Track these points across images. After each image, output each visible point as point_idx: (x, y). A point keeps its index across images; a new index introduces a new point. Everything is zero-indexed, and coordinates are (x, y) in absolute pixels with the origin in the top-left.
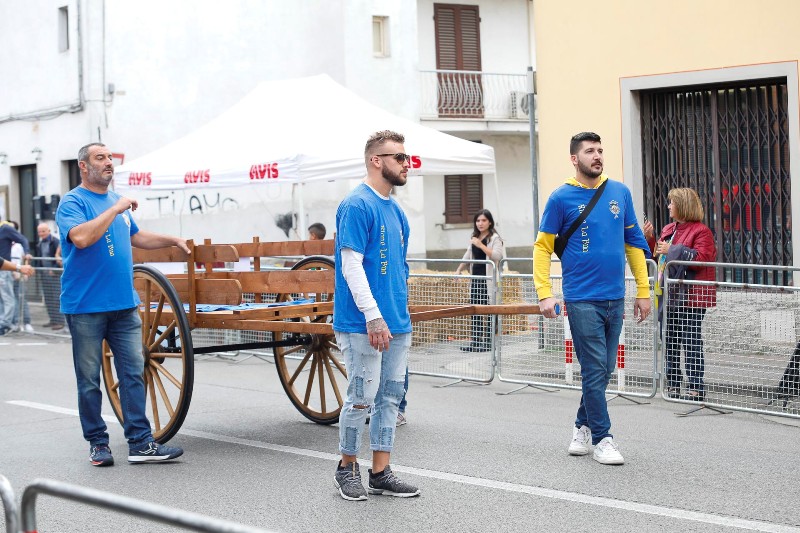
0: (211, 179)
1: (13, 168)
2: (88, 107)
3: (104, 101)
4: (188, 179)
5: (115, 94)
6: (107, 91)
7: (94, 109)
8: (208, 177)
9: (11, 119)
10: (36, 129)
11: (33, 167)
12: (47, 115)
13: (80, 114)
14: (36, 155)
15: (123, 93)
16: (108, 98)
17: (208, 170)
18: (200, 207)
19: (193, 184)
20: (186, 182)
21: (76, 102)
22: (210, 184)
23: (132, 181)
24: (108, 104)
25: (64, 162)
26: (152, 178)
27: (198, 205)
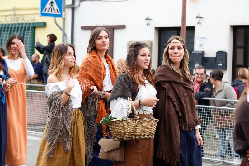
25: (231, 26)
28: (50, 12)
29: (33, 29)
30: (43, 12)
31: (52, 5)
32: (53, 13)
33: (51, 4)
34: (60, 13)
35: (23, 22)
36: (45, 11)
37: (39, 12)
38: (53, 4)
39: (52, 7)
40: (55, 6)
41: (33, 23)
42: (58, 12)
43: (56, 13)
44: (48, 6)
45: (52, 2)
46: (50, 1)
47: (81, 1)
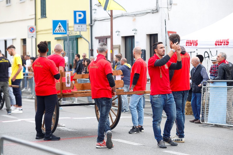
0: (229, 44)
1: (122, 37)
2: (161, 11)
3: (168, 8)
4: (217, 43)
5: (173, 4)
6: (169, 3)
7: (163, 12)
8: (228, 43)
9: (122, 16)
10: (134, 20)
11: (133, 37)
12: (140, 14)
13: (157, 13)
14: (134, 31)
15: (176, 4)
16: (169, 6)
17: (228, 40)
18: (209, 57)
19: (220, 46)
20: (216, 45)
21: (155, 8)
22: (229, 46)
23: (188, 44)
24: (169, 9)
25: (147, 35)
26: (198, 42)
27: (208, 56)
28: (59, 32)
30: (55, 32)
32: (61, 32)
33: (59, 27)
34: (65, 32)
36: (56, 31)
37: (52, 31)
38: (60, 27)
39: (60, 29)
40: (62, 28)
41: (76, 36)
42: (64, 31)
43: (63, 32)
44: (57, 28)
45: (60, 26)
46: (58, 26)
47: (94, 21)
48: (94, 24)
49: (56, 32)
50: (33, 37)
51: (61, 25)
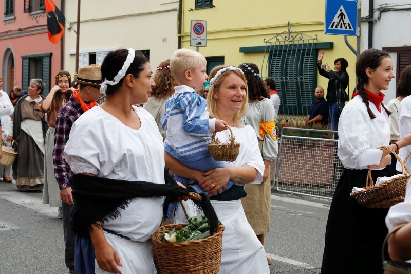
28: (339, 28)
29: (315, 52)
30: (330, 28)
31: (342, 18)
32: (344, 28)
33: (340, 17)
34: (353, 30)
35: (301, 42)
36: (332, 27)
37: (323, 27)
39: (341, 21)
40: (347, 20)
41: (315, 44)
43: (348, 29)
44: (336, 20)
45: (342, 15)
46: (339, 13)
47: (381, 12)
48: (379, 18)
49: (334, 28)
50: (200, 43)
51: (344, 11)
